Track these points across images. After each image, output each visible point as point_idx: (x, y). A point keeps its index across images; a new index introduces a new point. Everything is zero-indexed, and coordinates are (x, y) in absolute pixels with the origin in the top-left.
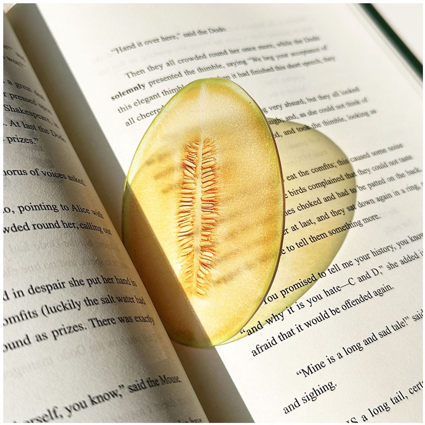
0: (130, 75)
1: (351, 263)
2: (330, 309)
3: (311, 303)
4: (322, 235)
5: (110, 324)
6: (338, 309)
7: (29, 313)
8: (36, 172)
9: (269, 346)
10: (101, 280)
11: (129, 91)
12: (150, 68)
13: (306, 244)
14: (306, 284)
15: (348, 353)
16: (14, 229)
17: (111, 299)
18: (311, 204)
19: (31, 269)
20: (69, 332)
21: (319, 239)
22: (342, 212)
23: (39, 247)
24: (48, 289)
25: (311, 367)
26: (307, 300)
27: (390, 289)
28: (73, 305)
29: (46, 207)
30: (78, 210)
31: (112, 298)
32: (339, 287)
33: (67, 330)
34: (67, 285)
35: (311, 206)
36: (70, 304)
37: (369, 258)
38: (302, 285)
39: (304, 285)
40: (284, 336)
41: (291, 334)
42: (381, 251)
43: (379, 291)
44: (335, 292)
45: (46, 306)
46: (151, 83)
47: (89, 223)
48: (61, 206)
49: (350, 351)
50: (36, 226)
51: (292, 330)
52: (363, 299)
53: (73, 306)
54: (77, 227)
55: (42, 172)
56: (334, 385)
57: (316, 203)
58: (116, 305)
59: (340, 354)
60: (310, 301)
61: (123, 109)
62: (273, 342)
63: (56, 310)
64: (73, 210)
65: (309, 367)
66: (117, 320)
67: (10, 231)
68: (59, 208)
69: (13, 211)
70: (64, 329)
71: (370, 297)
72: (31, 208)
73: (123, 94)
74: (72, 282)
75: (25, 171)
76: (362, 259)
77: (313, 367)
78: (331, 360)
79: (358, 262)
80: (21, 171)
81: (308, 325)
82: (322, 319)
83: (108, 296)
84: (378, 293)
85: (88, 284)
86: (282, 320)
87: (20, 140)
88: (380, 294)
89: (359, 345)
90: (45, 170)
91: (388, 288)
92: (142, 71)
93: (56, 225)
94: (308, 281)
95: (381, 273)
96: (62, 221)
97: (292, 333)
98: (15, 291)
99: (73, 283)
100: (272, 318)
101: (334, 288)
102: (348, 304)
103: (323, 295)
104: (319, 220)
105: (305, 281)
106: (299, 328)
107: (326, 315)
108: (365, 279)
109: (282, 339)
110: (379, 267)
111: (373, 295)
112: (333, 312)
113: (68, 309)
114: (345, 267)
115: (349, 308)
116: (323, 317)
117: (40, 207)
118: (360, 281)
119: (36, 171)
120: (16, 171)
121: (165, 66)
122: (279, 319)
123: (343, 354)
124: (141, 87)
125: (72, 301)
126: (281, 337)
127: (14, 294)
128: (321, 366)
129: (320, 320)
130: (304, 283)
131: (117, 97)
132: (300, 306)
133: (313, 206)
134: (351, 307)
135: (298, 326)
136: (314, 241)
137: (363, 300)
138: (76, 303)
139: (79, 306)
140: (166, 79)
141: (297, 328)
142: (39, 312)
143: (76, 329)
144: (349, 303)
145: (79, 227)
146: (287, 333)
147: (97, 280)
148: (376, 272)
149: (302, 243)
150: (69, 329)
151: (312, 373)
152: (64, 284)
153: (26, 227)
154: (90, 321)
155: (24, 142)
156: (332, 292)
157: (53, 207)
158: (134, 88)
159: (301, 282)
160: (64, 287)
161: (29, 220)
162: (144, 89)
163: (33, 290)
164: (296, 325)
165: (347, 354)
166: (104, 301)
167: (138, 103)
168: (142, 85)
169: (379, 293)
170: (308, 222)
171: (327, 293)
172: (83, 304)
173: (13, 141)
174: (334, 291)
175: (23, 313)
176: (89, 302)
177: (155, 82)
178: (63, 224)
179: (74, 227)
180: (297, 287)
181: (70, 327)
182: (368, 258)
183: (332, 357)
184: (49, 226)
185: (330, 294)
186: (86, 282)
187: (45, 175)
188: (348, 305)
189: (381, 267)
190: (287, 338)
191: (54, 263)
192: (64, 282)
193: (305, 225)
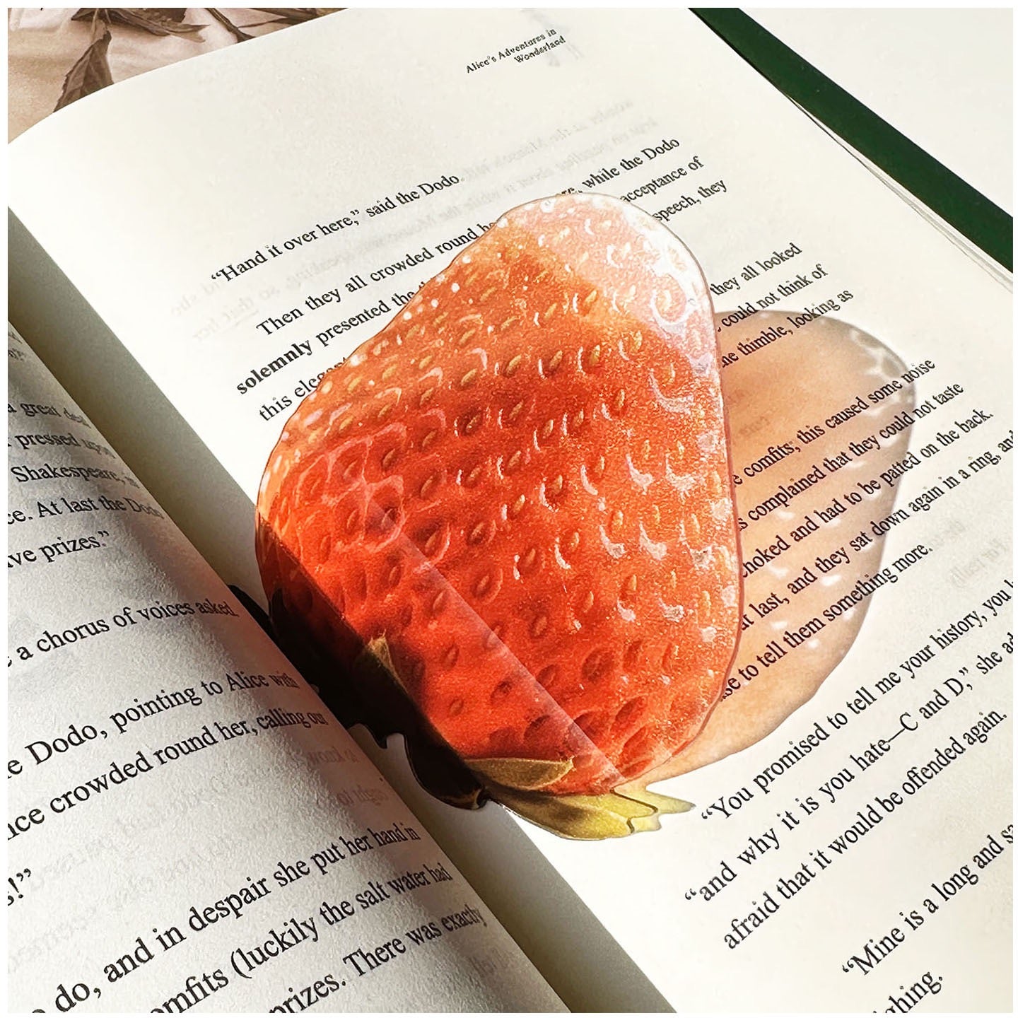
0: (270, 326)
1: (896, 678)
2: (877, 799)
3: (831, 794)
4: (811, 626)
5: (393, 956)
6: (897, 795)
7: (206, 979)
8: (125, 617)
9: (761, 916)
10: (343, 849)
11: (276, 365)
12: (313, 303)
13: (781, 654)
14: (808, 749)
15: (947, 895)
16: (116, 776)
17: (378, 890)
18: (765, 556)
19: (180, 866)
20: (310, 1003)
21: (808, 636)
22: (842, 558)
23: (186, 807)
24: (232, 906)
25: (871, 947)
26: (821, 789)
27: (998, 719)
28: (301, 931)
29: (172, 699)
30: (243, 686)
31: (379, 887)
32: (884, 742)
33: (304, 1000)
34: (271, 884)
35: (768, 561)
36: (290, 931)
37: (933, 655)
38: (799, 755)
39: (803, 755)
40: (791, 885)
41: (805, 877)
42: (953, 634)
43: (976, 732)
44: (879, 756)
45: (239, 951)
46: (324, 337)
47: (275, 710)
48: (204, 685)
49: (950, 889)
50: (163, 755)
51: (804, 868)
52: (945, 758)
53: (300, 937)
54: (254, 730)
55: (140, 612)
56: (935, 980)
57: (776, 551)
58: (392, 903)
59: (931, 903)
60: (827, 790)
61: (272, 411)
62: (770, 907)
63: (264, 955)
64: (232, 689)
65: (867, 949)
66: (406, 942)
67: (110, 783)
68: (200, 693)
69: (103, 732)
70: (296, 997)
71: (960, 750)
72: (139, 710)
73: (263, 374)
74: (279, 872)
75: (102, 621)
76: (917, 663)
77: (876, 947)
78: (915, 920)
79: (910, 670)
80: (92, 624)
81: (839, 847)
82: (867, 826)
83: (370, 883)
84: (975, 737)
85: (318, 868)
87: (70, 546)
88: (979, 738)
89: (966, 872)
90: (144, 605)
91: (993, 719)
92: (296, 313)
93: (204, 741)
94: (809, 741)
95: (968, 685)
96: (216, 724)
97: (808, 876)
98: (161, 932)
99: (284, 875)
100: (750, 848)
101: (872, 747)
102: (916, 779)
103: (854, 768)
104: (795, 590)
105: (803, 744)
106: (820, 859)
107: (873, 815)
108: (936, 709)
109: (788, 893)
110: (961, 671)
111: (964, 743)
112: (887, 804)
113: (291, 945)
114: (885, 689)
115: (919, 787)
116: (868, 821)
117: (158, 702)
118: (927, 718)
119: (126, 614)
120: (81, 627)
121: (344, 292)
122: (768, 847)
123: (937, 899)
124: (302, 349)
125: (293, 921)
126: (785, 890)
127: (159, 938)
128: (895, 939)
129: (862, 830)
130: (802, 750)
131: (250, 383)
132: (809, 807)
133: (772, 558)
134: (924, 783)
135: (816, 855)
136: (798, 644)
137: (945, 762)
138: (304, 924)
139: (314, 930)
140: (355, 322)
141: (816, 860)
142: (228, 972)
143: (322, 991)
144: (916, 775)
145: (258, 728)
146: (797, 878)
147: (334, 851)
148: (956, 686)
149: (770, 654)
150: (306, 994)
151: (878, 961)
152: (264, 883)
153: (142, 764)
154: (348, 960)
155: (81, 549)
156: (872, 758)
157: (187, 695)
158: (287, 355)
159: (796, 748)
160: (267, 892)
161: (143, 745)
162: (309, 354)
163: (200, 920)
164: (811, 854)
165: (947, 899)
166: (365, 902)
167: (305, 389)
168: (303, 345)
169: (978, 734)
170: (769, 601)
171: (860, 761)
172: (320, 923)
173: (56, 552)
174: (876, 754)
175: (192, 983)
176: (335, 914)
177: (332, 332)
178: (221, 730)
179: (248, 732)
180: (789, 763)
181: (309, 990)
182: (930, 655)
183: (914, 912)
184: (192, 745)
185: (869, 762)
186: (311, 865)
187: (147, 617)
188: (914, 780)
189: (965, 671)
190: (799, 888)
191: (228, 837)
192: (264, 880)
193: (766, 610)
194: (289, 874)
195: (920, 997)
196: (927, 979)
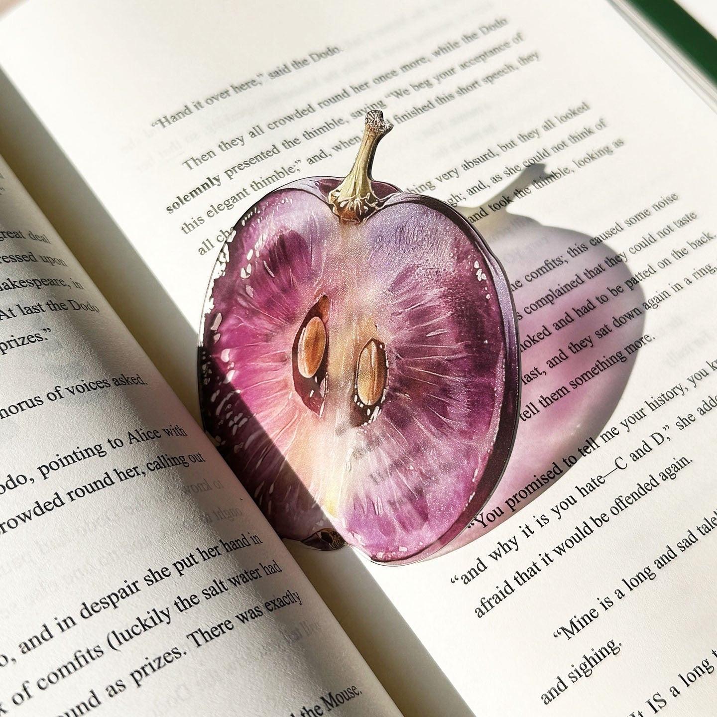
0: (191, 163)
1: (616, 432)
2: (591, 518)
3: (558, 513)
4: (560, 392)
5: (224, 632)
6: (605, 515)
7: (88, 652)
8: (56, 394)
10: (198, 557)
11: (194, 193)
12: (225, 146)
13: (535, 411)
14: (546, 481)
15: (632, 587)
16: (38, 511)
17: (220, 586)
18: (533, 340)
19: (78, 574)
20: (159, 667)
21: (556, 400)
22: (588, 343)
23: (85, 531)
24: (111, 601)
25: (575, 621)
26: (553, 510)
27: (686, 463)
28: (160, 617)
29: (84, 453)
30: (140, 439)
31: (221, 583)
32: (601, 477)
33: (155, 665)
34: (142, 584)
35: (535, 343)
36: (151, 618)
37: (645, 415)
38: (539, 485)
39: (542, 485)
40: (524, 576)
41: (534, 571)
42: (664, 399)
43: (669, 472)
44: (596, 487)
45: (113, 632)
46: (230, 173)
47: (162, 456)
48: (109, 441)
49: (635, 583)
50: (73, 495)
51: (534, 565)
52: (644, 490)
53: (157, 621)
54: (143, 473)
55: (67, 389)
56: (617, 645)
57: (542, 336)
58: (229, 594)
59: (620, 592)
60: (556, 510)
61: (190, 226)
62: (508, 590)
63: (131, 634)
64: (131, 443)
65: (571, 623)
66: (236, 622)
67: (33, 516)
68: (106, 447)
69: (31, 480)
70: (150, 664)
71: (655, 484)
72: (59, 462)
73: (185, 199)
74: (148, 576)
75: (38, 397)
76: (633, 421)
77: (579, 621)
78: (607, 604)
79: (627, 426)
80: (31, 400)
81: (560, 551)
82: (581, 537)
83: (214, 581)
84: (667, 475)
85: (177, 572)
86: (517, 550)
88: (670, 476)
89: (648, 571)
90: (71, 383)
91: (684, 463)
92: (211, 154)
93: (106, 482)
94: (548, 475)
95: (668, 438)
96: (115, 470)
97: (536, 570)
98: (60, 620)
99: (152, 578)
100: (498, 549)
101: (593, 481)
102: (621, 504)
103: (577, 496)
104: (551, 365)
105: (543, 477)
106: (546, 559)
107: (587, 529)
108: (642, 454)
109: (521, 581)
110: (664, 428)
111: (659, 479)
112: (598, 522)
113: (150, 627)
114: (607, 439)
115: (622, 510)
116: (583, 533)
117: (74, 456)
118: (635, 461)
119: (57, 391)
120: (22, 402)
121: (247, 138)
122: (510, 549)
123: (625, 589)
124: (214, 181)
125: (154, 610)
126: (519, 579)
127: (59, 624)
128: (592, 616)
129: (578, 539)
130: (542, 481)
131: (176, 205)
132: (542, 522)
133: (538, 341)
134: (626, 507)
135: (543, 556)
136: (549, 404)
137: (643, 493)
138: (162, 612)
139: (168, 616)
140: (253, 162)
141: (543, 559)
142: (105, 647)
143: (169, 659)
144: (621, 501)
145: (146, 471)
146: (528, 571)
147: (190, 559)
148: (659, 438)
149: (528, 412)
150: (157, 661)
151: (578, 630)
152: (136, 584)
153: (58, 502)
154: (191, 637)
155: (28, 343)
156: (591, 489)
157: (96, 449)
158: (202, 186)
159: (538, 480)
160: (138, 590)
161: (59, 487)
162: (219, 185)
163: (88, 611)
164: (540, 555)
165: (631, 589)
166: (209, 594)
167: (214, 212)
168: (214, 178)
169: (669, 474)
170: (532, 373)
171: (582, 490)
172: (174, 611)
174: (594, 486)
175: (78, 655)
176: (184, 604)
177: (236, 169)
178: (118, 474)
180: (532, 490)
181: (159, 659)
182: (643, 415)
183: (608, 598)
184: (95, 487)
185: (589, 491)
186: (172, 569)
187: (73, 393)
188: (620, 505)
189: (667, 428)
190: (529, 579)
191: (114, 552)
192: (137, 582)
193: (529, 379)
194: (155, 577)
195: (605, 657)
196: (611, 645)
